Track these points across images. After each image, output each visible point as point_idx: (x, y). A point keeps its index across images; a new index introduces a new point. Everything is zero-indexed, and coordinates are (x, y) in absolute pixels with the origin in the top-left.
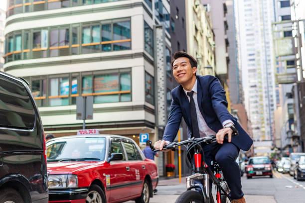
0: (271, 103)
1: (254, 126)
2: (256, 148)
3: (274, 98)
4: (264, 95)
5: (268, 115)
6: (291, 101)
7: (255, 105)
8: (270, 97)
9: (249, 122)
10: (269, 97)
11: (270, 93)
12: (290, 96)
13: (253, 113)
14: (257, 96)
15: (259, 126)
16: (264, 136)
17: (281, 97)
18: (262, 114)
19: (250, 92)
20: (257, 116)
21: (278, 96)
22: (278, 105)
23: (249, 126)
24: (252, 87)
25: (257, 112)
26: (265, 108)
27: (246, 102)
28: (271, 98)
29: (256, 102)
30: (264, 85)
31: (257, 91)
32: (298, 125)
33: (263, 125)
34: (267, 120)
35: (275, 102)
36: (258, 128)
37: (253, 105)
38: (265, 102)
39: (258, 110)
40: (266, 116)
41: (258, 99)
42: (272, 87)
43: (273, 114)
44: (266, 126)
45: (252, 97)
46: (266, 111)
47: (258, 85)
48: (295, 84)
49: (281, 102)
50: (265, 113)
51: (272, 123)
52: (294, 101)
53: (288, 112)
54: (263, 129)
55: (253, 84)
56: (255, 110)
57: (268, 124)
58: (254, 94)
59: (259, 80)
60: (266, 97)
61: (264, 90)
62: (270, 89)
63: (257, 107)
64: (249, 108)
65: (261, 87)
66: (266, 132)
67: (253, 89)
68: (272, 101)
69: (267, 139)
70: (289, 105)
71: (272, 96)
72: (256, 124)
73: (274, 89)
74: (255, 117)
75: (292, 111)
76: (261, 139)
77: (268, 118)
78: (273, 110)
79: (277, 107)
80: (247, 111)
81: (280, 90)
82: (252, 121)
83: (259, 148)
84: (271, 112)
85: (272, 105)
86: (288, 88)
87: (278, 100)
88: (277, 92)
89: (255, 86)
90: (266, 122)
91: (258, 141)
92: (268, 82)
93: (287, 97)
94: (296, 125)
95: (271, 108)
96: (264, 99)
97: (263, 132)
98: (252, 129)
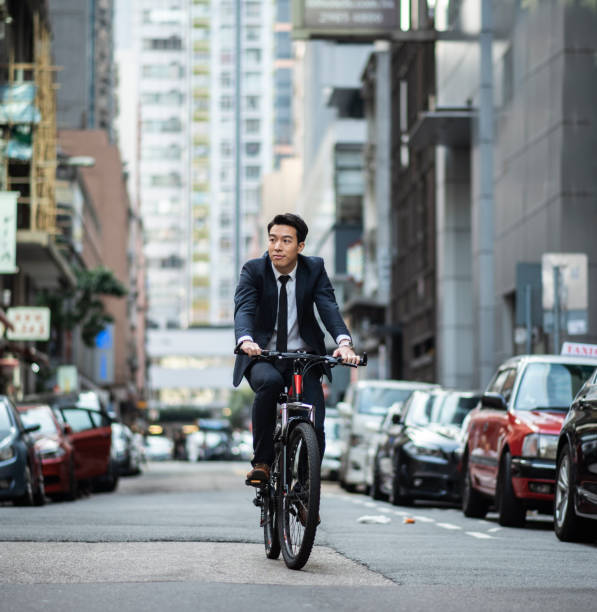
0: (247, 138)
1: (155, 250)
2: (159, 360)
3: (267, 112)
4: (216, 92)
5: (232, 196)
6: (355, 131)
7: (167, 139)
8: (244, 103)
9: (134, 225)
10: (239, 103)
11: (249, 87)
12: (353, 104)
13: (156, 180)
14: (179, 97)
15: (183, 251)
16: (201, 304)
17: (300, 110)
18: (200, 188)
19: (146, 71)
20: (174, 200)
21: (284, 102)
22: (285, 150)
23: (133, 245)
24: (158, 44)
25: (176, 179)
26: (216, 160)
27: (124, 125)
28: (247, 114)
29: (173, 126)
30: (220, 40)
31: (181, 73)
32: (384, 251)
33: (202, 247)
34: (224, 222)
35: (266, 135)
36: (173, 262)
37: (156, 140)
38: (220, 129)
39: (180, 167)
40: (218, 200)
41: (184, 113)
42: (257, 52)
43: (259, 192)
44: (216, 253)
45: (157, 98)
46: (223, 175)
47: (191, 37)
48: (382, 46)
49: (300, 135)
50: (216, 184)
51: (248, 240)
52: (372, 131)
53: (336, 185)
54: (200, 269)
55: (165, 33)
56: (164, 167)
57: (224, 244)
58: (164, 86)
59: (198, 12)
60: (225, 104)
61: (216, 68)
62: (248, 63)
63: (175, 152)
64: (139, 157)
65: (202, 51)
66: (215, 283)
67: (164, 57)
68: (254, 124)
69: (215, 318)
70: (341, 148)
71: (253, 101)
72: (166, 240)
73: (269, 64)
74: (165, 206)
75: (354, 182)
76: (185, 319)
77: (231, 210)
78: (254, 171)
79: (279, 159)
80: (131, 168)
81: (300, 73)
82: (149, 223)
83: (172, 363)
84: (248, 184)
85: (254, 149)
86: (347, 67)
87: (285, 123)
88: (284, 81)
89: (173, 43)
90: (216, 232)
91: (172, 326)
92: (238, 26)
93: (333, 111)
94: (371, 250)
95: (247, 160)
96: (215, 112)
97: (201, 283)
98: (147, 263)
